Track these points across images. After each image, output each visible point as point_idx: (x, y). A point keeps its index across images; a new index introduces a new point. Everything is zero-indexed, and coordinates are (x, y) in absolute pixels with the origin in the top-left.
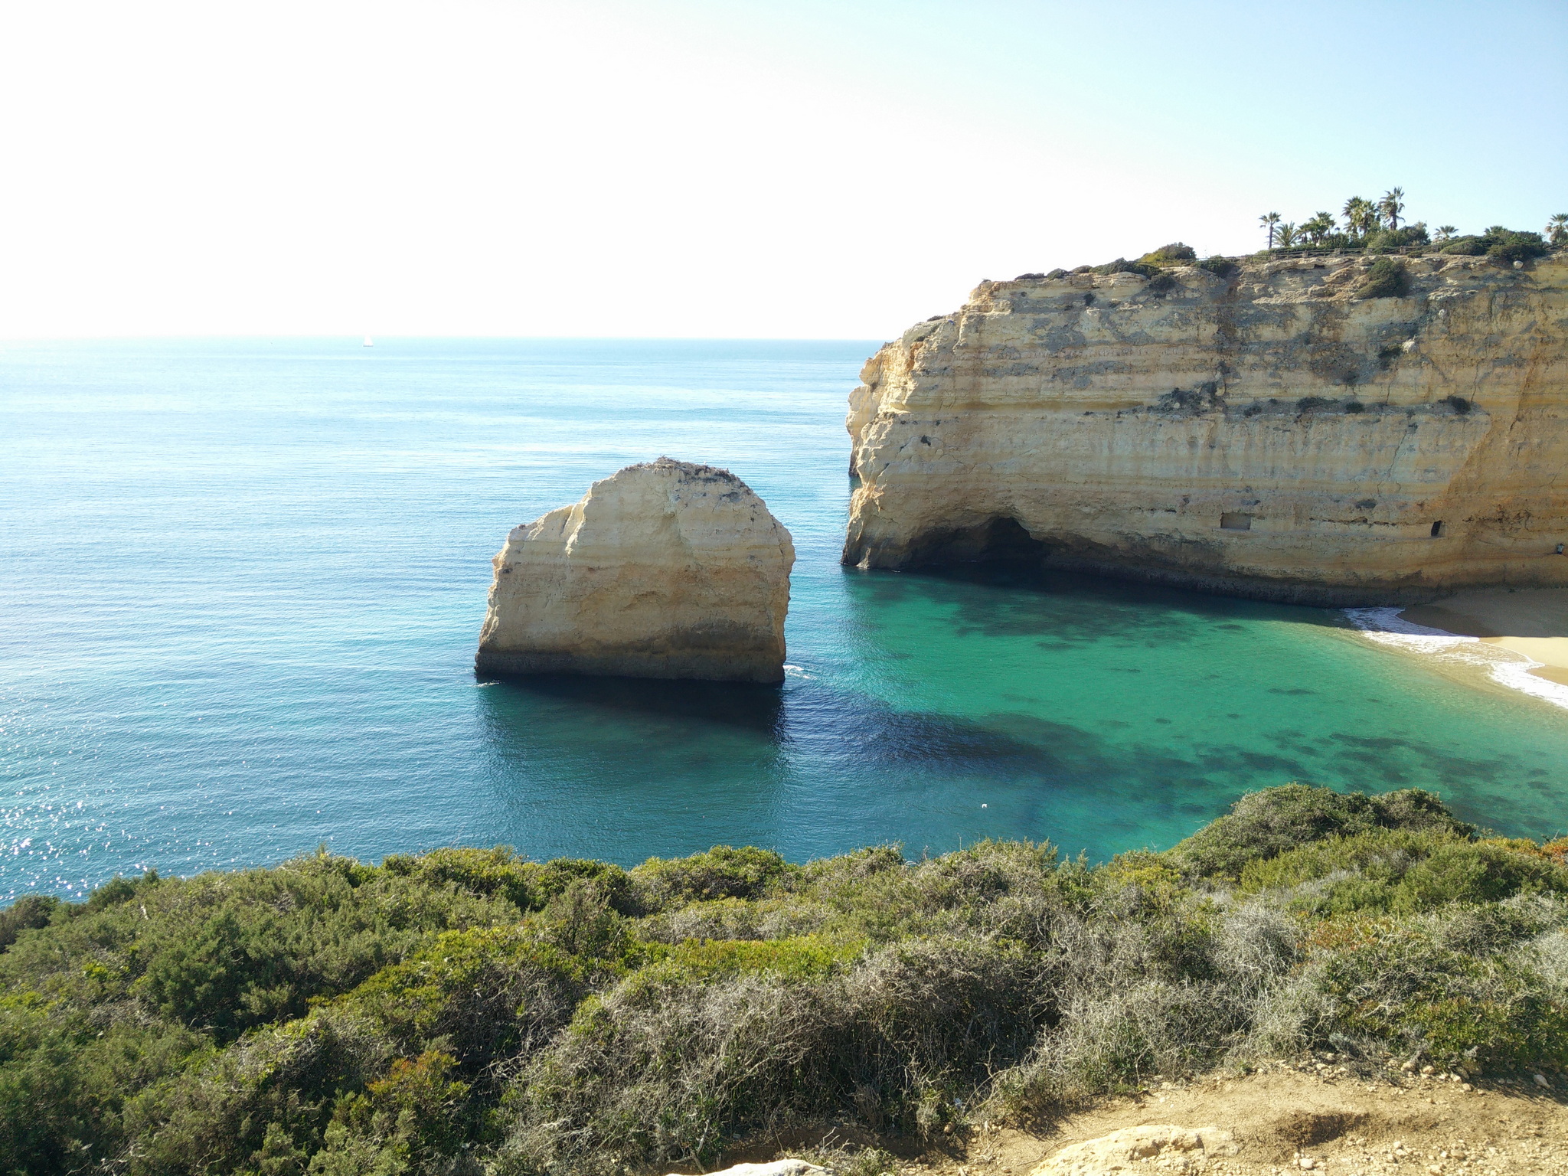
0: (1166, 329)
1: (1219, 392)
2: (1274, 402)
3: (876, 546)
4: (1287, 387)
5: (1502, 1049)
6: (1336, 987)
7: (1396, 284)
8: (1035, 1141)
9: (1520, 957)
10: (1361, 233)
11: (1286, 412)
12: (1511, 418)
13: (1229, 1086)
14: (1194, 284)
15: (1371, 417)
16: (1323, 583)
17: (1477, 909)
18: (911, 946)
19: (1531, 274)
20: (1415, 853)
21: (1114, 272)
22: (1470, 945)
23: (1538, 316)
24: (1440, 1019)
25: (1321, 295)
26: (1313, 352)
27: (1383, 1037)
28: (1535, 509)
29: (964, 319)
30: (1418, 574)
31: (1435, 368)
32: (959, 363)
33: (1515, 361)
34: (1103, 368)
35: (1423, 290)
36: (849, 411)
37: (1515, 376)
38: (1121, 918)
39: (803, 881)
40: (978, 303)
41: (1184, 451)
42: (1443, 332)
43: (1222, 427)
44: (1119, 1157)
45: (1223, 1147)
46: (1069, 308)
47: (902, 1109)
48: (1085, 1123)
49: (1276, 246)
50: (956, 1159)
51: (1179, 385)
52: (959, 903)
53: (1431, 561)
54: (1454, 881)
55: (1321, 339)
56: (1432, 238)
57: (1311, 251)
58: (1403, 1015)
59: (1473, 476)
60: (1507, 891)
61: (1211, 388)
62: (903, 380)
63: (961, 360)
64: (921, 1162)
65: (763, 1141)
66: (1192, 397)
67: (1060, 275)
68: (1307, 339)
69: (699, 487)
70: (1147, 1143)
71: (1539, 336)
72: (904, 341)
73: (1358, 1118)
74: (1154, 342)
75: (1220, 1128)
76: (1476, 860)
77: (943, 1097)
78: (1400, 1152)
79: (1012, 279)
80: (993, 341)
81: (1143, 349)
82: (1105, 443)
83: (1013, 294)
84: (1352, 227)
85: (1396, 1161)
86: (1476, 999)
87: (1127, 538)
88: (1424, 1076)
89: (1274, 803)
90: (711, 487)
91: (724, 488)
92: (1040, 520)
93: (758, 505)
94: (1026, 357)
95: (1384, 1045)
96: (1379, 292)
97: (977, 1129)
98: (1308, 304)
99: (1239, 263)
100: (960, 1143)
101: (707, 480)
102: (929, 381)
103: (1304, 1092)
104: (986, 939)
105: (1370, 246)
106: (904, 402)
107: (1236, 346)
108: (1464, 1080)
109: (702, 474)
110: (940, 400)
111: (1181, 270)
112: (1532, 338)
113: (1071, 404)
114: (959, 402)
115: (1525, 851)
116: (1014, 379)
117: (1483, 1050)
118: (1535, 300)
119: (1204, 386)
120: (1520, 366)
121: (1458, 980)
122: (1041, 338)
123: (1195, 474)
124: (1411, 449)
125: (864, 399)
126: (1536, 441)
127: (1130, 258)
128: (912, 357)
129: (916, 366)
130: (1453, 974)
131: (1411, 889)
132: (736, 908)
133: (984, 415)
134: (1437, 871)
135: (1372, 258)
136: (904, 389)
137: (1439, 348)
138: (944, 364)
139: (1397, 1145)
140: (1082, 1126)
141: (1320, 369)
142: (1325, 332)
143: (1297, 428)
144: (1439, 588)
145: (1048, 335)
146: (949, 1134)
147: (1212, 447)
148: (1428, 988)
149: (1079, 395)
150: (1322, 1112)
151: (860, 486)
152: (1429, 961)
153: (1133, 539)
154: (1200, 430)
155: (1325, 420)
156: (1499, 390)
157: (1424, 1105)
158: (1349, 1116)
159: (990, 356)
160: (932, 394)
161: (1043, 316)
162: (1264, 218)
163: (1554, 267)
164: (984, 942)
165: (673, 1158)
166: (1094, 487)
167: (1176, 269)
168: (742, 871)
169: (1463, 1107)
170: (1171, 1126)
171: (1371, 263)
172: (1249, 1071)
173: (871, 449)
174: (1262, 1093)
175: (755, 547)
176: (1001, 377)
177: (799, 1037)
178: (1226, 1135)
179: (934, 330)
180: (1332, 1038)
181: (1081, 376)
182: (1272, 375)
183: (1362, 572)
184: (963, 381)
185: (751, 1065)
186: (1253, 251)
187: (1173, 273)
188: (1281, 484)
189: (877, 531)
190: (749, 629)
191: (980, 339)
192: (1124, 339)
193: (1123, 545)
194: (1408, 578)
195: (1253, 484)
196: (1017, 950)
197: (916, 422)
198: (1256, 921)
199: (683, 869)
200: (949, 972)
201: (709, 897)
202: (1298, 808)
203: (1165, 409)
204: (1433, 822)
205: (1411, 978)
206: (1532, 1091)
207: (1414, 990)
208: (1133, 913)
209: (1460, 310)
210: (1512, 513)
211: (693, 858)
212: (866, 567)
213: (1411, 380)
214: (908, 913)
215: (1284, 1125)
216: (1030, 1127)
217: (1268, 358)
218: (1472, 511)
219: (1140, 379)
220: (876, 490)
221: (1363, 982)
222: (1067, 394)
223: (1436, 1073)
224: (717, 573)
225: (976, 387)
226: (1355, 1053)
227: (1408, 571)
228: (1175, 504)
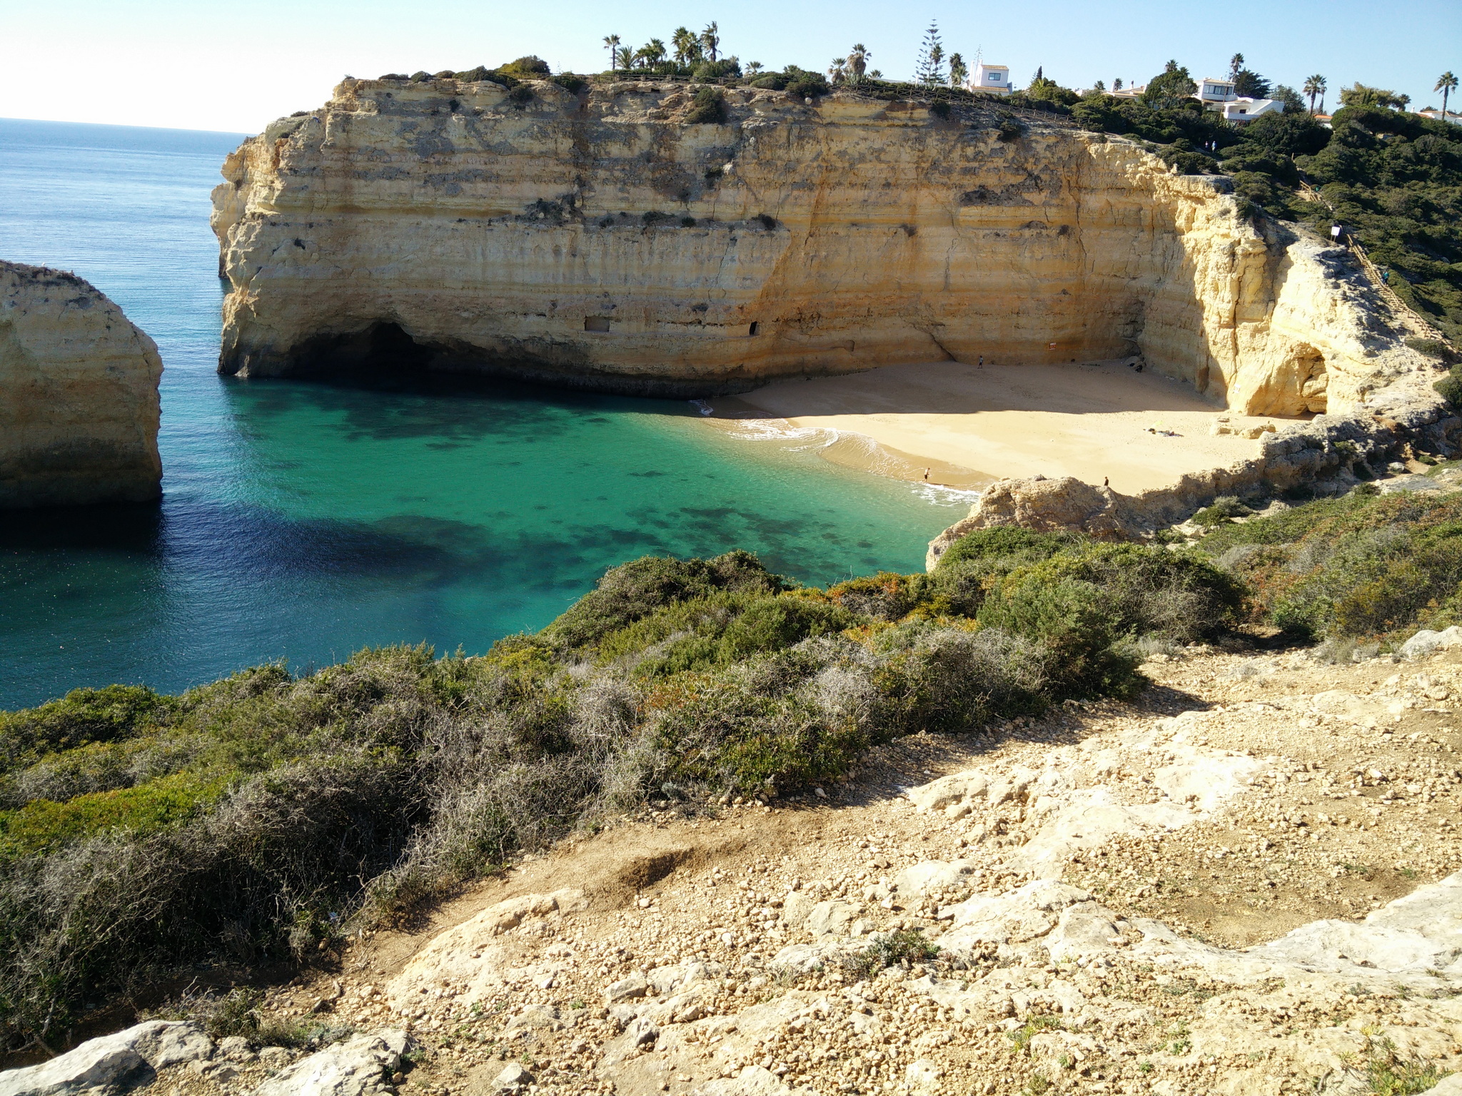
0: (528, 141)
1: (578, 204)
2: (623, 214)
3: (254, 354)
4: (634, 202)
5: (793, 772)
6: (667, 742)
7: (716, 112)
8: (408, 937)
9: (806, 694)
10: (687, 62)
11: (634, 224)
12: (805, 235)
13: (581, 847)
14: (549, 99)
15: (701, 230)
16: (668, 378)
17: (775, 656)
18: (282, 772)
19: (818, 110)
20: (734, 609)
21: (476, 79)
22: (770, 689)
23: (824, 148)
24: (747, 755)
25: (658, 117)
26: (653, 170)
27: (704, 779)
28: (824, 311)
29: (329, 118)
30: (741, 366)
31: (749, 189)
32: (328, 163)
33: (807, 185)
34: (472, 176)
35: (738, 119)
36: (212, 211)
37: (808, 198)
38: (488, 710)
39: (179, 713)
40: (343, 100)
41: (550, 259)
42: (754, 158)
43: (582, 236)
44: (485, 935)
45: (576, 904)
46: (435, 113)
47: (274, 937)
48: (455, 909)
49: (619, 68)
50: (331, 972)
51: (542, 196)
52: (334, 718)
53: (750, 356)
54: (762, 630)
55: (659, 159)
56: (744, 71)
57: (648, 76)
58: (718, 758)
59: (779, 283)
60: (797, 637)
61: (570, 199)
62: (270, 178)
63: (330, 161)
64: (295, 984)
65: (121, 1005)
66: (554, 207)
67: (423, 78)
68: (648, 157)
69: (39, 291)
70: (510, 916)
71: (824, 165)
72: (267, 136)
73: (685, 853)
74: (517, 152)
75: (573, 888)
76: (778, 610)
77: (316, 916)
78: (718, 876)
79: (376, 78)
80: (362, 142)
81: (508, 159)
82: (479, 250)
83: (378, 94)
84: (679, 55)
85: (714, 884)
86: (773, 735)
87: (504, 341)
88: (735, 806)
89: (631, 576)
90: (53, 291)
91: (72, 293)
92: (421, 325)
93: (113, 312)
94: (397, 161)
95: (705, 786)
96: (704, 118)
97: (352, 938)
98: (648, 126)
99: (588, 81)
100: (335, 956)
101: (48, 284)
102: (297, 181)
103: (642, 840)
104: (361, 750)
105: (695, 74)
106: (273, 202)
107: (589, 161)
108: (765, 804)
109: (41, 277)
110: (311, 201)
111: (538, 83)
112: (819, 166)
113: (444, 211)
114: (332, 204)
115: (814, 598)
116: (387, 183)
117: (780, 776)
118: (821, 132)
119: (564, 197)
120: (811, 190)
121: (761, 721)
122: (410, 142)
123: (561, 281)
124: (733, 260)
125: (229, 197)
126: (824, 253)
127: (491, 66)
128: (277, 154)
129: (282, 164)
130: (756, 717)
131: (731, 641)
132: (98, 753)
133: (359, 218)
134: (749, 624)
135: (698, 86)
136: (271, 189)
137: (751, 171)
138: (313, 164)
139: (714, 871)
140: (452, 912)
141: (662, 186)
142: (663, 152)
143: (643, 239)
144: (757, 378)
145: (417, 139)
146: (323, 950)
147: (574, 255)
148: (737, 730)
149: (451, 202)
150: (656, 855)
151: (232, 291)
152: (739, 708)
153: (509, 342)
154: (563, 238)
155: (666, 232)
156: (797, 210)
157: (735, 832)
158: (678, 853)
159: (360, 158)
160: (302, 195)
161: (410, 119)
162: (607, 39)
163: (835, 105)
164: (358, 754)
165: (14, 1046)
166: (471, 293)
167: (534, 82)
168: (106, 713)
169: (764, 827)
170: (531, 895)
171: (697, 91)
172: (597, 830)
173: (240, 251)
174: (608, 848)
175: (115, 357)
176: (373, 180)
177: (155, 891)
178: (578, 893)
179: (298, 126)
180: (664, 787)
181: (453, 183)
182: (621, 190)
183: (698, 367)
184: (334, 182)
185: (103, 930)
186: (600, 72)
187: (530, 86)
188: (633, 290)
189: (255, 338)
190: (117, 446)
191: (348, 139)
192: (489, 148)
193: (500, 348)
194: (733, 370)
195: (611, 291)
196: (391, 756)
197: (287, 224)
198: (604, 694)
199: (34, 720)
200: (320, 792)
201: (69, 746)
202: (649, 578)
203: (531, 219)
204: (752, 577)
205: (725, 725)
206: (814, 803)
207: (727, 734)
208: (499, 702)
209: (766, 139)
210: (807, 314)
211: (46, 706)
212: (246, 375)
213: (730, 199)
214: (281, 736)
215: (626, 873)
216: (403, 925)
217: (617, 174)
218: (779, 313)
219: (507, 189)
220: (250, 295)
221: (688, 734)
222: (440, 200)
223: (744, 802)
224: (71, 386)
225: (347, 189)
226: (682, 798)
227: (733, 365)
228: (545, 308)
